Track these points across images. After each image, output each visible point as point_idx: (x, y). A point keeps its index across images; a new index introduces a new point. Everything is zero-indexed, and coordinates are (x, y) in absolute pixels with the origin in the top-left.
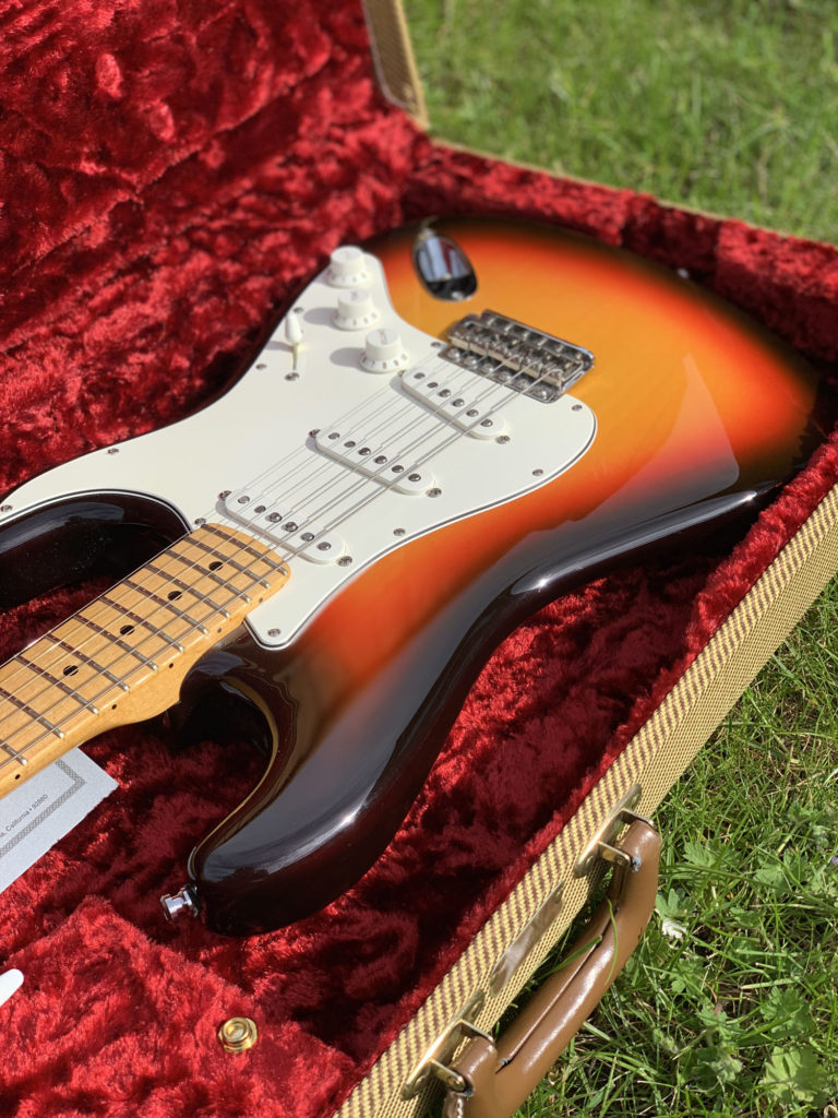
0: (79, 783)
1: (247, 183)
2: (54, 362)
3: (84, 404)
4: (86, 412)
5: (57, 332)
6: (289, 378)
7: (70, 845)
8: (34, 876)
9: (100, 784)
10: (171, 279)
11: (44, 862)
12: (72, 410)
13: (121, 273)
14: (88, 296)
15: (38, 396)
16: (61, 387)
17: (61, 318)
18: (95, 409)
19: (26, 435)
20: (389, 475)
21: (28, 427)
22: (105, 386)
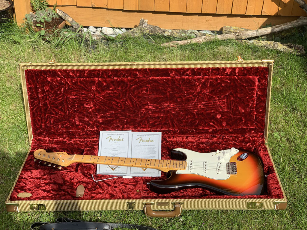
0: (158, 174)
1: (235, 135)
2: (196, 140)
3: (195, 145)
4: (194, 146)
5: (199, 137)
6: (212, 156)
7: (152, 177)
8: (148, 177)
9: (159, 175)
10: (216, 140)
11: (150, 177)
12: (193, 145)
13: (211, 136)
14: (206, 136)
15: (191, 142)
16: (194, 143)
17: (201, 137)
18: (195, 146)
19: (186, 144)
20: (204, 168)
21: (187, 144)
22: (198, 146)
